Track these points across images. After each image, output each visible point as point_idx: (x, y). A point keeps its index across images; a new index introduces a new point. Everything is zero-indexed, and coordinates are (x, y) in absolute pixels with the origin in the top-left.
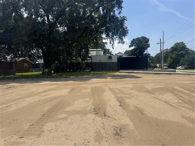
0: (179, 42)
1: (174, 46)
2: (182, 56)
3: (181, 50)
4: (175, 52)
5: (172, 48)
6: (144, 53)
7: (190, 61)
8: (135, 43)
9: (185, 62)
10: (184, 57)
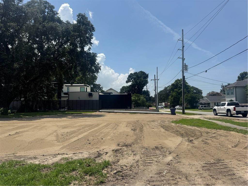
0: (179, 79)
4: (176, 90)
5: (173, 85)
6: (143, 90)
8: (133, 78)
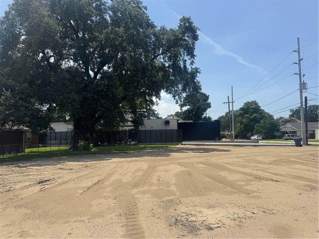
0: (250, 102)
1: (243, 106)
2: (256, 120)
3: (254, 112)
4: (246, 115)
5: (242, 109)
7: (267, 128)
9: (261, 129)
10: (259, 122)
